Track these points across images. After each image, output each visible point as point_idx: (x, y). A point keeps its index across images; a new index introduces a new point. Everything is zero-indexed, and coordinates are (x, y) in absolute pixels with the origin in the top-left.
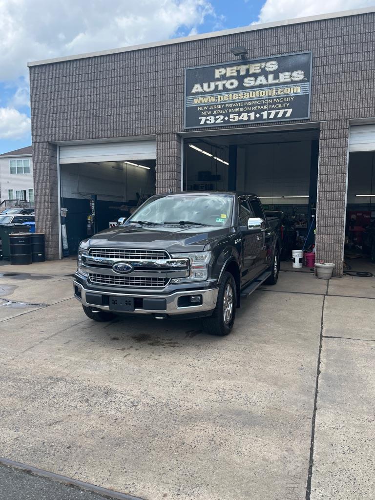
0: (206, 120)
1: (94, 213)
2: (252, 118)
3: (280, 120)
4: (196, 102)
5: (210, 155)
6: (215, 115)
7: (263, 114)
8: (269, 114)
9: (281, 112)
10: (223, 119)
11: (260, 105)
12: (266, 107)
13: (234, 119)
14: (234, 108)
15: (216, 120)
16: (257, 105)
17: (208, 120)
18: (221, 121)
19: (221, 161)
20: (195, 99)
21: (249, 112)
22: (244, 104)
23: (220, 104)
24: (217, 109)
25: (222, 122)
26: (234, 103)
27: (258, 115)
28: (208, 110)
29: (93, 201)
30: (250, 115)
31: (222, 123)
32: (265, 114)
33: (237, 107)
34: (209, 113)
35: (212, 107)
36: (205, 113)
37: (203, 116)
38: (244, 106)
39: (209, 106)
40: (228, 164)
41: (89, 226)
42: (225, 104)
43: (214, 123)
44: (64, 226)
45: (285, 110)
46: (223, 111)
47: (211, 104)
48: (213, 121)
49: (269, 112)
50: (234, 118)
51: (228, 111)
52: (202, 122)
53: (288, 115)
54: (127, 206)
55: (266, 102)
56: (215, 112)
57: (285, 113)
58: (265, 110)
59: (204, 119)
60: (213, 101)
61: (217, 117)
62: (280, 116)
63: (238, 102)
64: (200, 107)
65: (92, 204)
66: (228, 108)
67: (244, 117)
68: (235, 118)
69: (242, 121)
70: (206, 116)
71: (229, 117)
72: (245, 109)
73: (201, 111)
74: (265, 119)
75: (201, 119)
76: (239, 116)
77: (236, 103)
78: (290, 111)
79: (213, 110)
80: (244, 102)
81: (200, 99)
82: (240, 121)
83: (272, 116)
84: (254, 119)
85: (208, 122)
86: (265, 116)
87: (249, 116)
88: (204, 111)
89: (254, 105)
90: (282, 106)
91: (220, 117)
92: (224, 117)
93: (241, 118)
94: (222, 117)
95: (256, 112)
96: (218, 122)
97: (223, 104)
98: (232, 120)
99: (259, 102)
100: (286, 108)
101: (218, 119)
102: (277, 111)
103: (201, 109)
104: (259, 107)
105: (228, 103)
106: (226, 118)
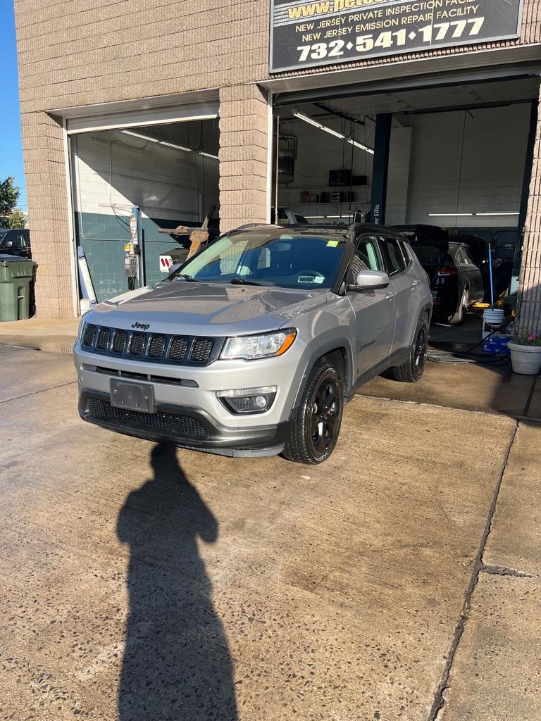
0: (311, 51)
1: (136, 239)
2: (401, 41)
3: (457, 44)
4: (292, 16)
5: (340, 136)
6: (328, 41)
7: (423, 32)
8: (435, 32)
9: (461, 25)
10: (344, 48)
11: (418, 13)
12: (430, 16)
13: (365, 47)
14: (364, 22)
15: (329, 50)
16: (412, 13)
17: (314, 51)
18: (340, 51)
19: (363, 148)
20: (290, 10)
21: (394, 29)
22: (384, 13)
23: (337, 17)
24: (331, 28)
25: (342, 53)
26: (365, 12)
27: (412, 35)
28: (315, 31)
29: (133, 219)
30: (397, 36)
31: (341, 57)
32: (427, 32)
33: (371, 20)
34: (317, 36)
35: (322, 25)
36: (308, 38)
37: (306, 43)
38: (384, 18)
39: (317, 22)
40: (372, 152)
41: (127, 262)
42: (347, 15)
43: (326, 58)
44: (82, 262)
45: (470, 21)
46: (343, 31)
47: (321, 17)
48: (323, 54)
49: (436, 26)
50: (364, 45)
51: (354, 30)
52: (303, 57)
53: (475, 31)
54: (186, 227)
55: (431, 5)
56: (328, 34)
57: (469, 27)
58: (428, 23)
59: (306, 49)
60: (325, 11)
61: (332, 44)
62: (458, 33)
63: (373, 10)
64: (299, 24)
65: (133, 224)
66: (354, 23)
67: (385, 39)
68: (365, 43)
69: (380, 49)
70: (311, 43)
71: (354, 42)
72: (388, 23)
73: (303, 33)
74: (427, 43)
75: (302, 51)
76: (375, 39)
77: (369, 11)
78: (479, 22)
79: (324, 31)
80: (384, 8)
81: (300, 9)
82: (375, 49)
83: (441, 36)
84: (404, 43)
85: (314, 56)
86: (427, 37)
87: (394, 38)
88: (307, 32)
89: (405, 14)
90: (463, 11)
91: (336, 44)
92: (346, 44)
93: (378, 43)
94: (341, 43)
95: (409, 28)
96: (332, 54)
97: (342, 16)
98: (359, 49)
99: (415, 7)
100: (472, 15)
101: (333, 48)
102: (452, 23)
103: (302, 29)
104: (415, 18)
105: (353, 14)
106: (350, 46)
